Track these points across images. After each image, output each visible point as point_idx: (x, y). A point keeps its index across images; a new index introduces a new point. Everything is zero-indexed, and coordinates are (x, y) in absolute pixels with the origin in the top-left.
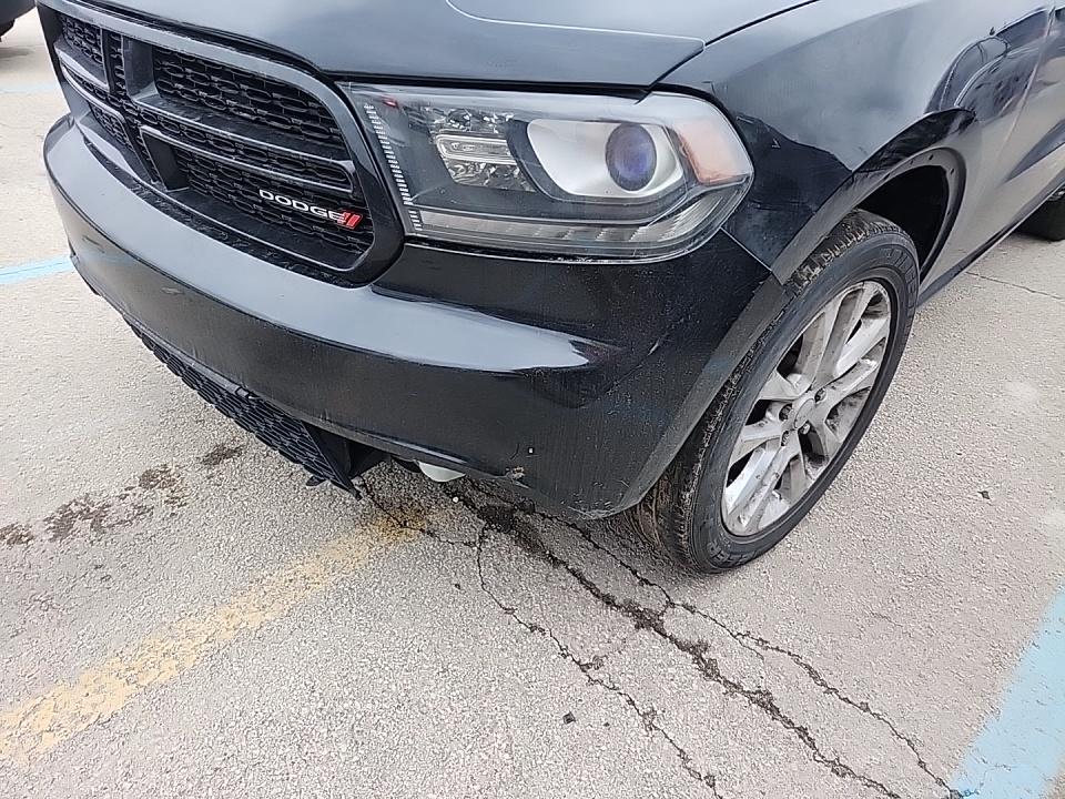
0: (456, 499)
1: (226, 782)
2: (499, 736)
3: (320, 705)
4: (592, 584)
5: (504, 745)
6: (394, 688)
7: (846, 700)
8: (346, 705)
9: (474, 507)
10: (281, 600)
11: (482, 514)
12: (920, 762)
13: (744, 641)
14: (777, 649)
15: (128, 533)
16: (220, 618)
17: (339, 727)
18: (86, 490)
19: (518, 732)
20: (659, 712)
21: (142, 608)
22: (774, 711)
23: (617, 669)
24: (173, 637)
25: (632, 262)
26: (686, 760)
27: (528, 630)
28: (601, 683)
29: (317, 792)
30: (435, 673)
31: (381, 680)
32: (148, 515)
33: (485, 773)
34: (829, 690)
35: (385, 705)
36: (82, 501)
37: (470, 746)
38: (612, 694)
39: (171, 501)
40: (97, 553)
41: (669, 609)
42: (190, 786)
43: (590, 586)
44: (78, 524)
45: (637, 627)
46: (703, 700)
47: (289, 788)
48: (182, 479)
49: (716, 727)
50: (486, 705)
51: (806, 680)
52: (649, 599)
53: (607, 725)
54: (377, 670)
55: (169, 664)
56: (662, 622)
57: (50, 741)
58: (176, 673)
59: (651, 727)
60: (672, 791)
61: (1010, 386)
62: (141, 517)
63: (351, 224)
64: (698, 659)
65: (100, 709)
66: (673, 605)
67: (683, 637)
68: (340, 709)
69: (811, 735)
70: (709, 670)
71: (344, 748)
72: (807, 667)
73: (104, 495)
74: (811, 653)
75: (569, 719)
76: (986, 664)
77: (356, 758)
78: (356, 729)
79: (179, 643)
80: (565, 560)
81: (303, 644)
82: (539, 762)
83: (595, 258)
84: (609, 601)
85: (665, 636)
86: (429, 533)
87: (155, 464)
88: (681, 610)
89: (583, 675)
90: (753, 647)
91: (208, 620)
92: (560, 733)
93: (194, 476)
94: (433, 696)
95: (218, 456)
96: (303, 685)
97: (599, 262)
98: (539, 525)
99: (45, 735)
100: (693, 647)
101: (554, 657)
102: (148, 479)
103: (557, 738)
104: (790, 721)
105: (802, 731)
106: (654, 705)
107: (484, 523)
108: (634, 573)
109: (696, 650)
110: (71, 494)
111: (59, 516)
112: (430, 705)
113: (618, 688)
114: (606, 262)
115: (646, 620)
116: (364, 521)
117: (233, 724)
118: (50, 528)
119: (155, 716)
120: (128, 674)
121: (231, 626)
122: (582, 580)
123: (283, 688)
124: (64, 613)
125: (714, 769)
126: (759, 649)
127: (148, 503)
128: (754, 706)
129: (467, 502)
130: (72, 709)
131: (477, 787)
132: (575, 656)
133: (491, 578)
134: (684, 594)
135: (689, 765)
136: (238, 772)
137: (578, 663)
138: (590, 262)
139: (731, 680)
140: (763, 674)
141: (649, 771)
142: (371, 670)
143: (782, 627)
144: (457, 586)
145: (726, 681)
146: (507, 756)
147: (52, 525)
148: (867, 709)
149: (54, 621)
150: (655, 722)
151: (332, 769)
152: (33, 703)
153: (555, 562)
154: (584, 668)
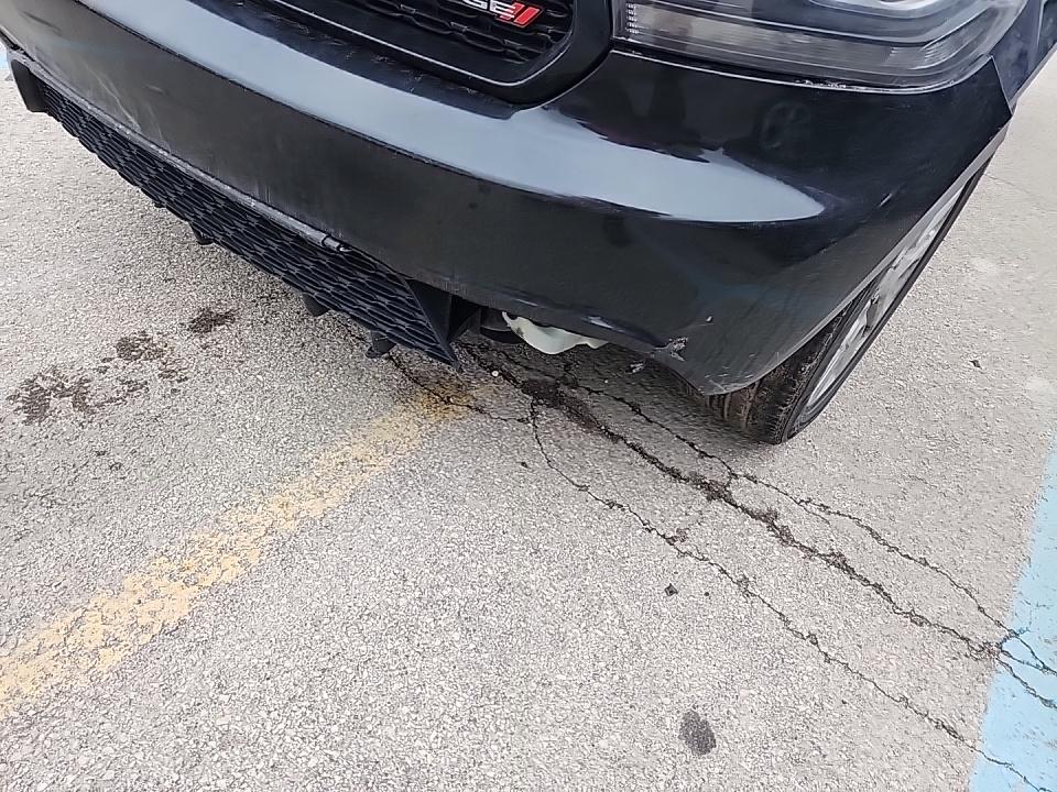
0: (495, 374)
1: (340, 682)
2: (609, 612)
3: (417, 594)
4: (654, 458)
5: (616, 621)
6: (490, 572)
7: (907, 556)
8: (445, 592)
9: (515, 381)
10: (337, 485)
11: (527, 388)
12: (979, 608)
13: (808, 508)
14: (838, 513)
15: (127, 413)
16: (274, 507)
17: (445, 615)
18: (50, 359)
19: (627, 606)
20: (751, 579)
21: (175, 499)
22: (850, 570)
23: (702, 541)
24: (224, 530)
25: (891, 91)
26: (787, 622)
27: (607, 507)
28: (690, 554)
29: (442, 683)
30: (528, 554)
31: (474, 565)
32: (142, 391)
33: (606, 650)
34: (893, 549)
35: (486, 590)
36: (48, 375)
37: (583, 625)
38: (703, 565)
39: (167, 374)
40: (93, 437)
41: (733, 480)
42: (300, 691)
43: (653, 460)
44: (54, 402)
45: (710, 499)
46: (787, 565)
47: (411, 682)
48: (172, 349)
49: (805, 590)
50: (587, 583)
51: (869, 540)
52: (713, 472)
53: (707, 594)
54: (467, 554)
55: (228, 561)
56: (730, 493)
57: (111, 658)
58: (241, 570)
59: (747, 594)
60: (782, 651)
61: (974, 261)
62: (135, 394)
63: (522, 22)
64: (772, 526)
65: (162, 616)
66: (736, 476)
67: (754, 506)
68: (439, 596)
69: (885, 590)
70: (784, 537)
71: (456, 636)
72: (868, 528)
73: (77, 367)
74: (868, 516)
75: (671, 591)
76: (1010, 518)
77: (472, 646)
78: (463, 616)
79: (234, 537)
80: (622, 434)
81: (379, 531)
82: (654, 634)
83: (850, 84)
84: (676, 475)
85: (736, 506)
86: (477, 409)
87: (130, 331)
88: (745, 481)
89: (672, 548)
90: (818, 512)
91: (259, 510)
92: (666, 606)
93: (186, 346)
94: (532, 577)
95: (206, 322)
96: (392, 575)
97: (855, 89)
98: (588, 400)
99: (101, 651)
100: (765, 516)
101: (639, 532)
102: (126, 348)
103: (664, 610)
104: (865, 580)
105: (878, 587)
106: (745, 572)
107: (531, 398)
108: (692, 445)
109: (768, 518)
110: (33, 365)
111: (25, 394)
112: (533, 587)
113: (707, 559)
114: (862, 89)
115: (716, 493)
116: (402, 397)
117: (326, 621)
118: (19, 409)
119: (232, 619)
120: (183, 574)
121: (290, 516)
122: (643, 454)
123: (371, 579)
124: (75, 509)
125: (814, 629)
126: (823, 515)
127: (139, 377)
128: (833, 567)
129: (506, 376)
130: (126, 618)
131: (602, 664)
132: (659, 530)
133: (555, 455)
134: (744, 466)
135: (791, 626)
136: (349, 671)
137: (663, 536)
138: (843, 88)
139: (806, 544)
140: (833, 538)
141: (757, 635)
142: (460, 555)
143: (838, 492)
144: (523, 464)
145: (801, 546)
146: (622, 631)
147: (21, 405)
148: (926, 564)
149: (67, 521)
150: (750, 588)
151: (451, 659)
152: (72, 616)
153: (615, 438)
154: (671, 541)
